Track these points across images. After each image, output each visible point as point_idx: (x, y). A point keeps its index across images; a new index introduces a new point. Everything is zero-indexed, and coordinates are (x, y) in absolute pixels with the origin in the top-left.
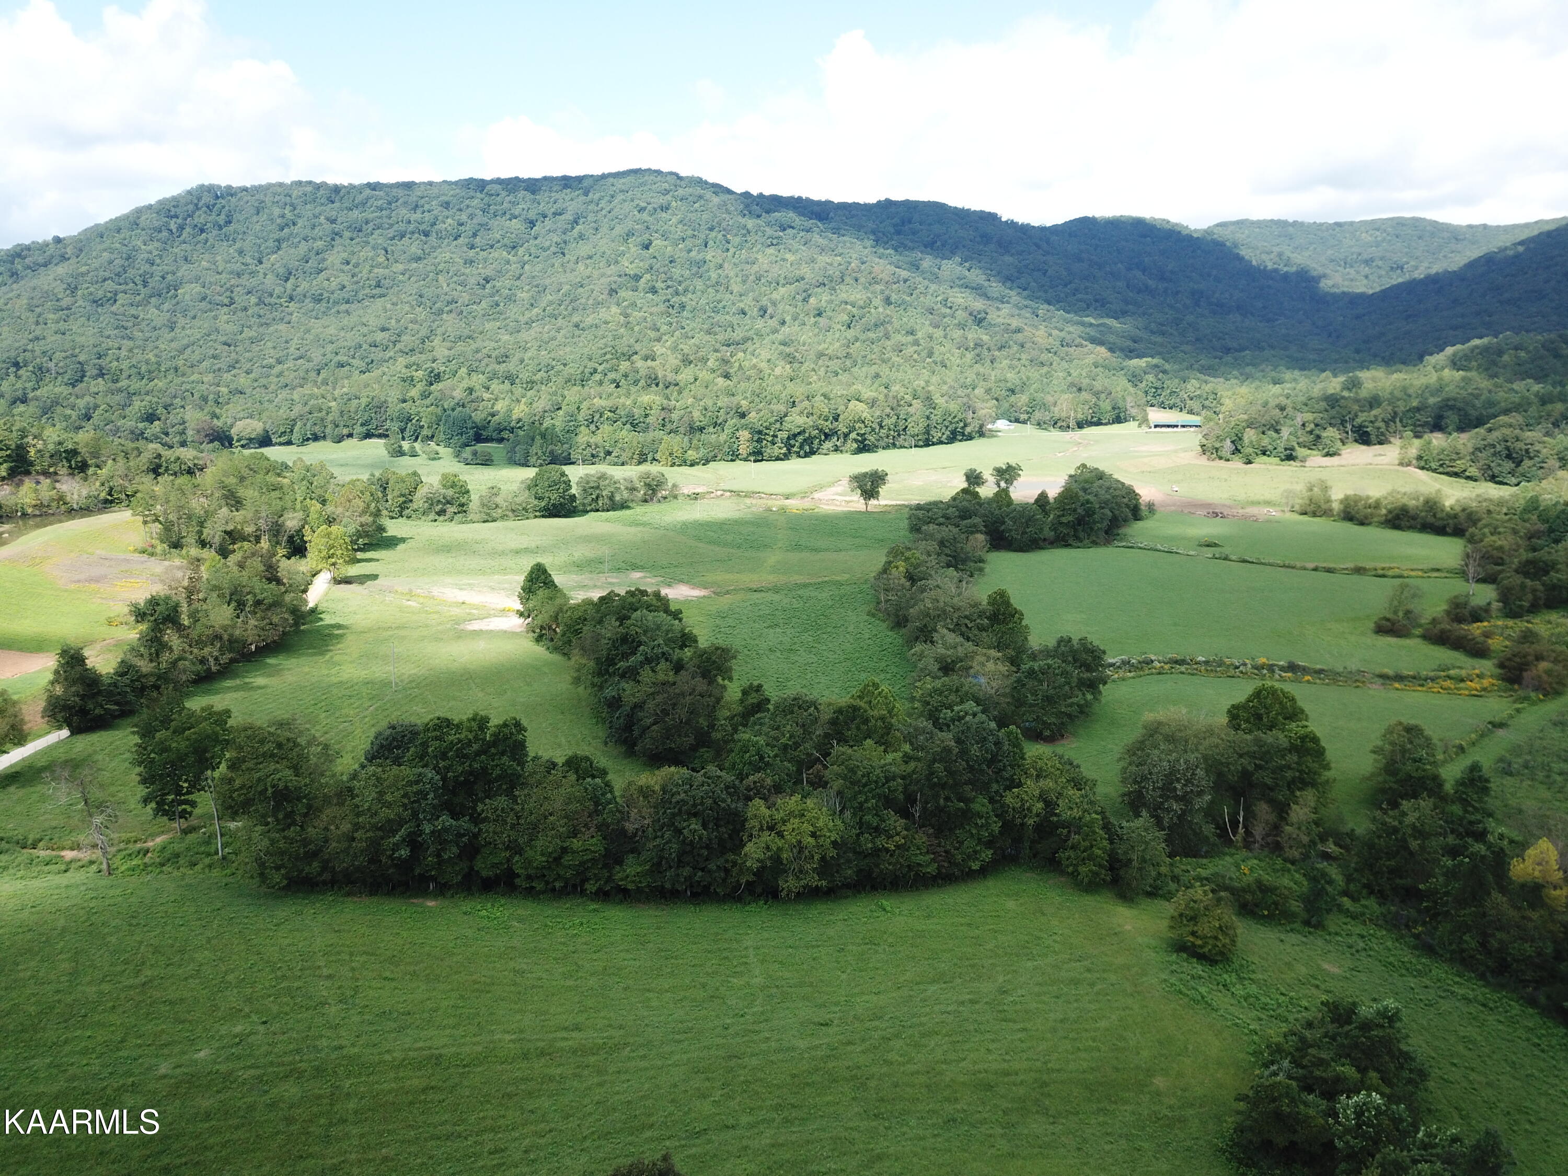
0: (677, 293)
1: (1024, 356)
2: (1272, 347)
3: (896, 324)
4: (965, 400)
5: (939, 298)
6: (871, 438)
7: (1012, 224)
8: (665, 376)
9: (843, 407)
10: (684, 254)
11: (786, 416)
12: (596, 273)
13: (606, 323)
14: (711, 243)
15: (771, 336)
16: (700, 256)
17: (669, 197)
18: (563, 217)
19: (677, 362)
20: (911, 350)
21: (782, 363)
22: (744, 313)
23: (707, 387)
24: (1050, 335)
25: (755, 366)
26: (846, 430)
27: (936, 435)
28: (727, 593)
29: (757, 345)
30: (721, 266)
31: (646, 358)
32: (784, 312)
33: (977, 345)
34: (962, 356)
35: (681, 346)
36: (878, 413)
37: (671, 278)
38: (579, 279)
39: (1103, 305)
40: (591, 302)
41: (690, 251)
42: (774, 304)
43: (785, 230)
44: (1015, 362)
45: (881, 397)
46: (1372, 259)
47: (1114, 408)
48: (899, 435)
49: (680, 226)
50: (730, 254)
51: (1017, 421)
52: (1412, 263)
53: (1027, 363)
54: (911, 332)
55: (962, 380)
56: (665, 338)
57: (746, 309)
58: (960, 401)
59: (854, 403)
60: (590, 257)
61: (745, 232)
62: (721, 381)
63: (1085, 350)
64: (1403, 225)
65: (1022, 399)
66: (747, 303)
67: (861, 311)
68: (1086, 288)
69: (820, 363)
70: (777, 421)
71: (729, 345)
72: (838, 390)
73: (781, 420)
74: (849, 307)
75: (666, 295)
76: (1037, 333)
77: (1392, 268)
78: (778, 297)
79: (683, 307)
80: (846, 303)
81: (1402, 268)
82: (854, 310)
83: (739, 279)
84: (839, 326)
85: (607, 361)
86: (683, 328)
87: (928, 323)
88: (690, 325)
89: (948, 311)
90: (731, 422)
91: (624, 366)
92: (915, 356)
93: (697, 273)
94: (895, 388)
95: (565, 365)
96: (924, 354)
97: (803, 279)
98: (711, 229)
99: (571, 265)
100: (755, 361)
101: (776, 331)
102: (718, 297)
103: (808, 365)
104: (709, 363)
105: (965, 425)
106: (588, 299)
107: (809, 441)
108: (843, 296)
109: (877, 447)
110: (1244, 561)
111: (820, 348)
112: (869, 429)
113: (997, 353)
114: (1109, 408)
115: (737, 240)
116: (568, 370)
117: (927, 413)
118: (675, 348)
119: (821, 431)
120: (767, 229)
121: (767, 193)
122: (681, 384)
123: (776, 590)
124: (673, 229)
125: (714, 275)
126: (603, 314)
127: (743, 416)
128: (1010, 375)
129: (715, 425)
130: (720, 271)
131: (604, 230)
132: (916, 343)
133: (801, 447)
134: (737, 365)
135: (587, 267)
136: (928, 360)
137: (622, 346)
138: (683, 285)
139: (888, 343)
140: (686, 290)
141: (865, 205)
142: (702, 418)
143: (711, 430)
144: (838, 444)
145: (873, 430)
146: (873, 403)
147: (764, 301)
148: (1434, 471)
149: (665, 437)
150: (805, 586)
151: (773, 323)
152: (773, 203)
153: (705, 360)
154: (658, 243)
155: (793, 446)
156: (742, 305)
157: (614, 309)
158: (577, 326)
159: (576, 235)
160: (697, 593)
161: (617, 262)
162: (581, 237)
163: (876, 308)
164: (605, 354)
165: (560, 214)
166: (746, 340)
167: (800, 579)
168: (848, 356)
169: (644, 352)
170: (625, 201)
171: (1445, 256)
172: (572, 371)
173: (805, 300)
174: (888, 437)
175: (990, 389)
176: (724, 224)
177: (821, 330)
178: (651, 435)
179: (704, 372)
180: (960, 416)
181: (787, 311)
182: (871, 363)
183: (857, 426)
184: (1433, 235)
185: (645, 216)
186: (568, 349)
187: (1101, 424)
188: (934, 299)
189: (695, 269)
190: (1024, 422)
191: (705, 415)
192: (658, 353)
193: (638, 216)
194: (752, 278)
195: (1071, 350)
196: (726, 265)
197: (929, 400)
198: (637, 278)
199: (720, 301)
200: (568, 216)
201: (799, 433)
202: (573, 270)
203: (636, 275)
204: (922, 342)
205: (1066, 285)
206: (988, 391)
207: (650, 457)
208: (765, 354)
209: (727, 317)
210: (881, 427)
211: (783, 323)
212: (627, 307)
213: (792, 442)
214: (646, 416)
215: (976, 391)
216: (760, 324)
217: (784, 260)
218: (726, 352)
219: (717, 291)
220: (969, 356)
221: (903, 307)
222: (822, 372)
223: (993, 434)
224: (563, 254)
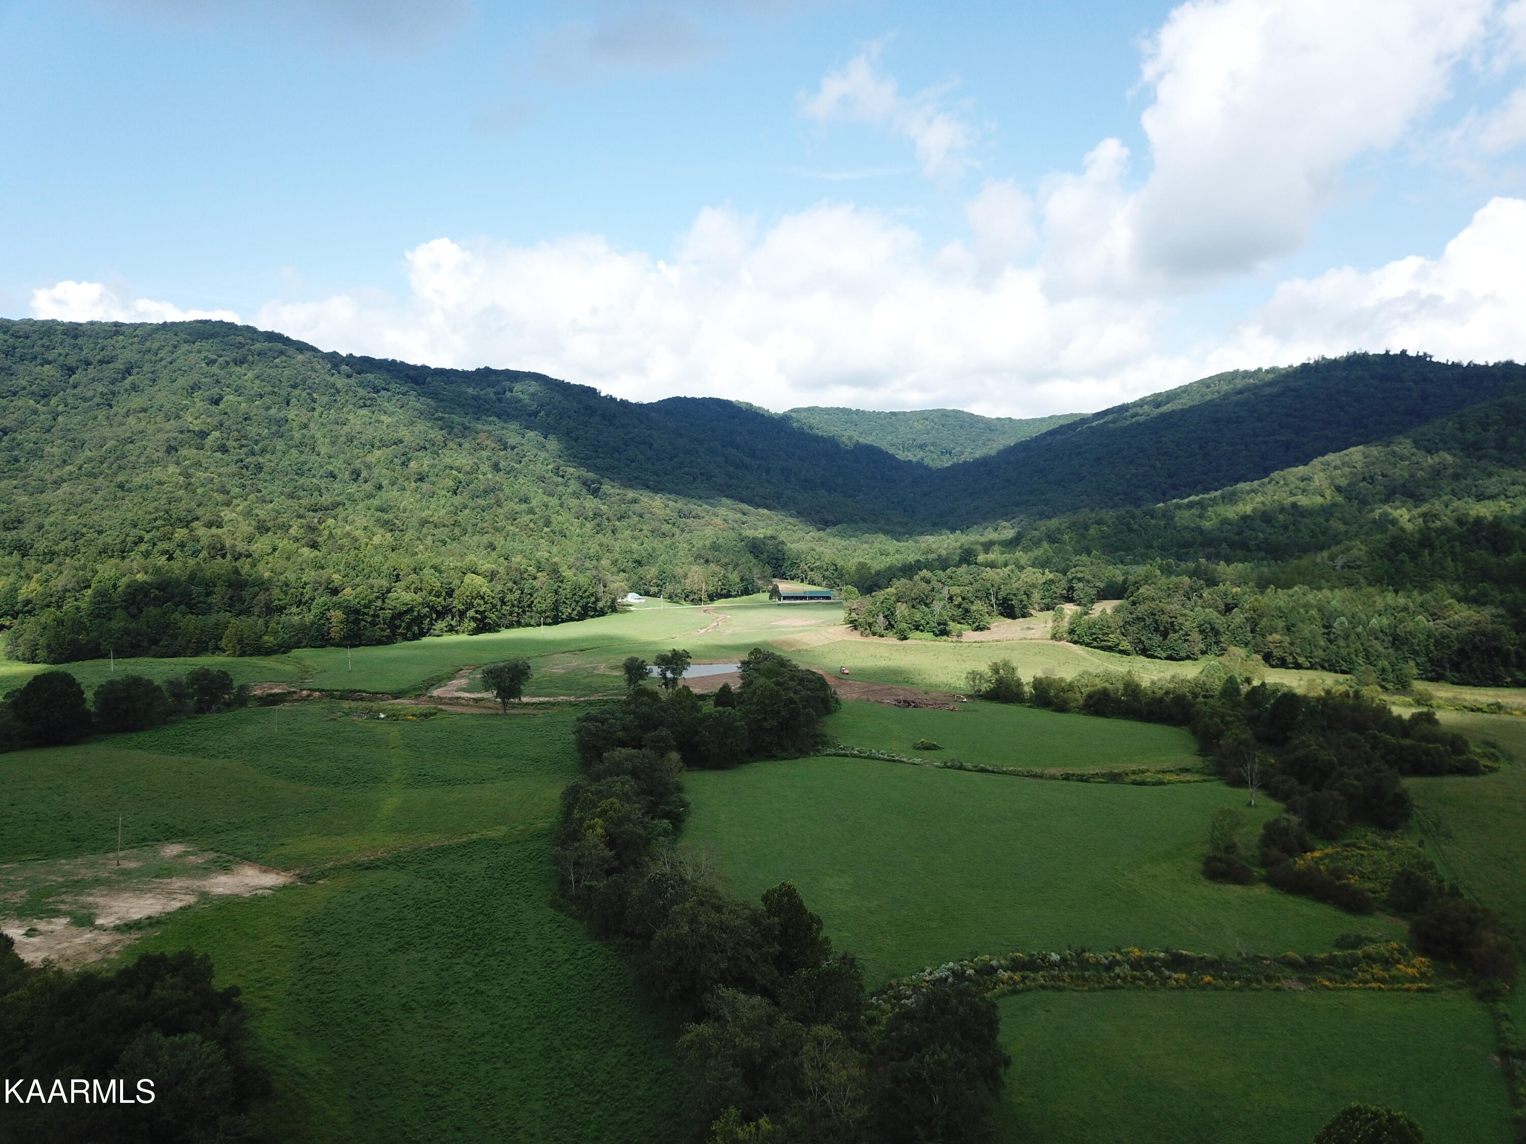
0: (253, 453)
1: (645, 527)
2: (864, 520)
3: (508, 491)
4: (594, 572)
5: (550, 467)
6: (493, 616)
7: (611, 399)
8: (234, 546)
9: (458, 582)
10: (262, 412)
11: (389, 591)
12: (151, 428)
13: (160, 483)
14: (294, 401)
15: (366, 501)
16: (281, 415)
17: (244, 351)
18: (111, 366)
19: (251, 529)
20: (527, 518)
21: (381, 531)
22: (335, 477)
23: (288, 559)
24: (667, 506)
25: (348, 534)
26: (462, 607)
27: (566, 611)
28: (322, 875)
29: (350, 511)
30: (306, 426)
31: (209, 525)
32: (380, 475)
33: (596, 515)
34: (582, 526)
35: (257, 511)
36: (499, 588)
37: (245, 437)
38: (128, 434)
39: (708, 479)
40: (143, 459)
41: (268, 408)
42: (369, 467)
43: (378, 392)
44: (636, 533)
45: (502, 570)
46: (925, 445)
47: (742, 580)
48: (524, 612)
49: (257, 382)
50: (316, 414)
51: (647, 594)
52: (958, 449)
53: (649, 534)
54: (525, 500)
55: (585, 551)
56: (235, 501)
57: (336, 472)
58: (588, 573)
59: (469, 577)
60: (144, 410)
61: (333, 391)
62: (306, 551)
63: (703, 521)
64: (947, 416)
65: (651, 572)
66: (337, 465)
67: (468, 477)
68: (691, 462)
69: (425, 530)
70: (378, 598)
71: (315, 511)
72: (452, 562)
73: (383, 597)
74: (454, 472)
75: (239, 454)
76: (654, 504)
77: (942, 453)
78: (374, 460)
79: (259, 468)
80: (451, 468)
81: (950, 453)
82: (461, 476)
83: (327, 440)
84: (444, 492)
85: (158, 528)
86: (260, 491)
87: (540, 491)
88: (268, 489)
89: (560, 479)
90: (320, 600)
91: (180, 533)
92: (532, 525)
93: (278, 432)
94: (516, 559)
95: (100, 532)
96: (541, 523)
97: (401, 442)
98: (295, 386)
99: (119, 418)
100: (348, 528)
101: (370, 496)
102: (303, 458)
103: (410, 534)
104: (292, 531)
105: (597, 600)
106: (139, 456)
107: (419, 620)
108: (448, 461)
109: (499, 626)
110: (983, 770)
111: (424, 515)
112: (489, 606)
113: (617, 523)
114: (738, 580)
115: (325, 399)
116: (101, 540)
117: (555, 587)
118: (248, 514)
119: (432, 608)
120: (360, 390)
121: (357, 354)
122: (256, 556)
123: (398, 862)
124: (248, 384)
125: (297, 435)
126: (157, 473)
127: (335, 592)
128: (635, 546)
129: (299, 603)
130: (305, 431)
131: (163, 382)
132: (531, 511)
133: (409, 627)
134: (326, 532)
135: (140, 420)
136: (546, 529)
137: (180, 509)
138: (260, 445)
139: (500, 511)
140: (263, 451)
141: (464, 372)
142: (282, 596)
143: (294, 609)
144: (453, 623)
145: (494, 606)
146: (492, 576)
147: (357, 464)
148: (1088, 645)
149: (233, 620)
150: (442, 852)
151: (368, 487)
152: (364, 365)
153: (286, 527)
154: (230, 398)
155: (399, 627)
156: (331, 468)
157: (172, 469)
158: (121, 486)
159: (127, 386)
160: (271, 880)
161: (178, 417)
162: (134, 388)
163: (484, 474)
164: (155, 519)
165: (108, 362)
166: (336, 505)
167: (435, 840)
168: (456, 524)
169: (208, 517)
170: (190, 352)
171: (984, 444)
172: (109, 540)
173: (404, 464)
174: (511, 614)
175: (617, 561)
176: (309, 382)
177: (423, 496)
178: (212, 619)
179: (286, 541)
180: (591, 590)
181: (382, 474)
182: (482, 532)
183: (475, 602)
184: (971, 426)
185: (215, 369)
186: (106, 513)
187: (731, 596)
188: (544, 468)
189: (274, 428)
190: (655, 595)
191: (286, 594)
192: (226, 519)
193: (206, 369)
194: (343, 439)
195: (690, 521)
196: (312, 425)
197: (555, 571)
198: (203, 435)
199: (305, 463)
200: (119, 365)
201: (406, 612)
202: (121, 424)
203: (201, 432)
204: (537, 510)
205: (671, 459)
206: (615, 562)
207: (211, 644)
208: (361, 522)
209: (314, 480)
210: (504, 603)
211: (380, 487)
212: (190, 467)
213: (397, 622)
214: (209, 594)
215: (603, 562)
216: (352, 489)
217: (378, 421)
218: (313, 518)
219: (301, 452)
220: (589, 526)
221: (513, 474)
222: (429, 541)
223: (624, 609)
224: (111, 406)
